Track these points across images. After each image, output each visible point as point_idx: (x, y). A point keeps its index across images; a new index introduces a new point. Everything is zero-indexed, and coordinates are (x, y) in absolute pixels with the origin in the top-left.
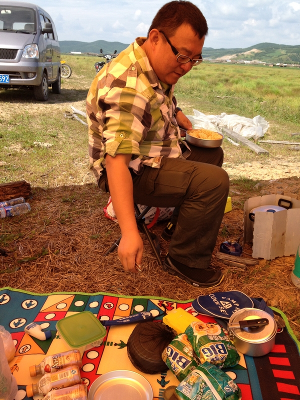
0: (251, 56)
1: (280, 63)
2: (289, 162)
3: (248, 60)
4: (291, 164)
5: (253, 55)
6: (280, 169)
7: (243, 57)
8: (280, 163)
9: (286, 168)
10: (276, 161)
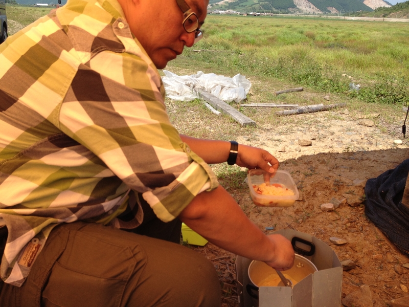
0: (225, 6)
1: (254, 12)
2: (280, 133)
3: (222, 10)
4: (283, 137)
5: (227, 5)
6: (271, 146)
7: (217, 7)
8: (271, 137)
9: (278, 144)
10: (265, 134)
